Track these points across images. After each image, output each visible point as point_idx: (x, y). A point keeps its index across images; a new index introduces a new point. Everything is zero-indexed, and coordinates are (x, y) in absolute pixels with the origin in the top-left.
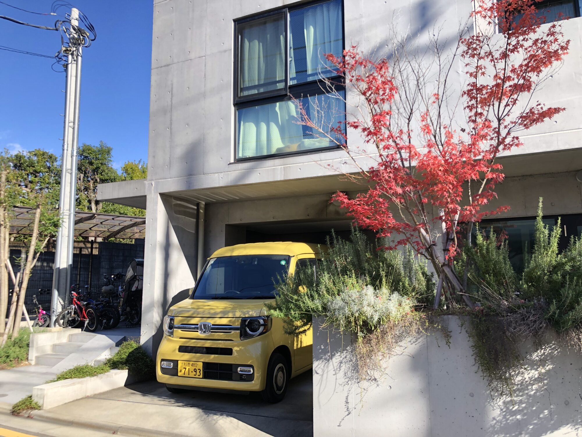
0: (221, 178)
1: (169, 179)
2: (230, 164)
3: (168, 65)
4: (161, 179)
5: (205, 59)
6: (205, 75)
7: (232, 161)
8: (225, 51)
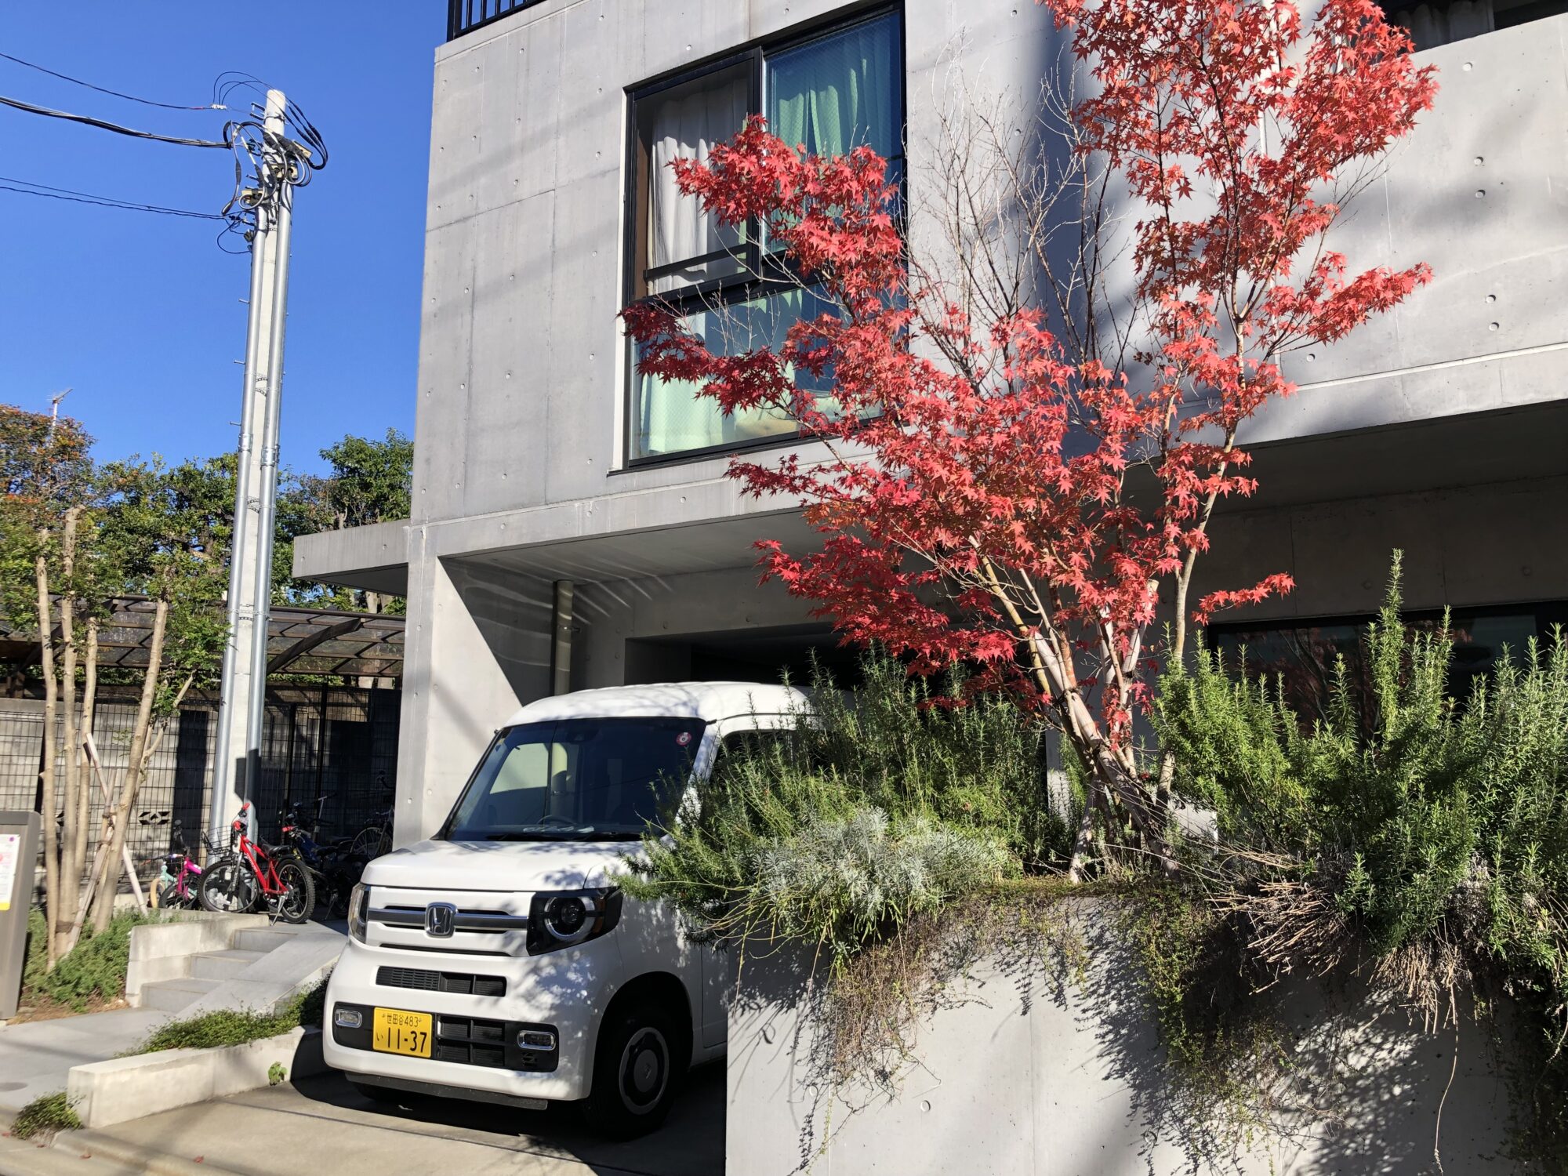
0: (588, 514)
1: (464, 519)
2: (612, 473)
3: (465, 219)
4: (443, 519)
5: (556, 197)
6: (553, 241)
7: (618, 464)
8: (604, 174)
